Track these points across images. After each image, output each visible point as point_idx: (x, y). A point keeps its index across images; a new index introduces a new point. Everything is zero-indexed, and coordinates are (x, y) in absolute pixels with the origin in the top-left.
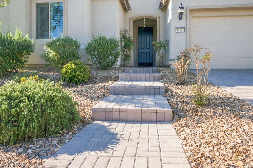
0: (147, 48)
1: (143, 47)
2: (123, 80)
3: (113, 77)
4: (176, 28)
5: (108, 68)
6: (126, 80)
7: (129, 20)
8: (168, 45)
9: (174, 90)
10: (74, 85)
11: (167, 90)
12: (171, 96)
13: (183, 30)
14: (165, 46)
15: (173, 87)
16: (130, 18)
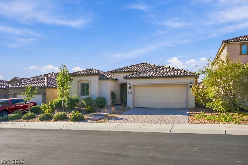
4: (129, 92)
16: (118, 84)
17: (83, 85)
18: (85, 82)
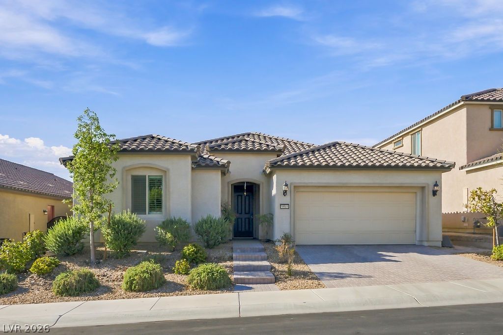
0: (245, 213)
1: (240, 212)
2: (237, 260)
3: (226, 257)
4: (281, 205)
5: (215, 247)
6: (239, 260)
7: (227, 184)
8: (272, 219)
9: (277, 268)
10: (195, 264)
11: (272, 268)
12: (275, 271)
13: (287, 207)
14: (270, 220)
15: (276, 266)
16: (228, 183)
17: (138, 182)
18: (148, 173)
